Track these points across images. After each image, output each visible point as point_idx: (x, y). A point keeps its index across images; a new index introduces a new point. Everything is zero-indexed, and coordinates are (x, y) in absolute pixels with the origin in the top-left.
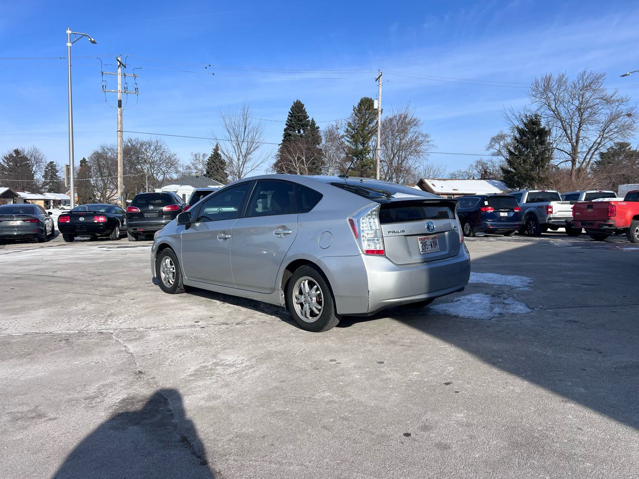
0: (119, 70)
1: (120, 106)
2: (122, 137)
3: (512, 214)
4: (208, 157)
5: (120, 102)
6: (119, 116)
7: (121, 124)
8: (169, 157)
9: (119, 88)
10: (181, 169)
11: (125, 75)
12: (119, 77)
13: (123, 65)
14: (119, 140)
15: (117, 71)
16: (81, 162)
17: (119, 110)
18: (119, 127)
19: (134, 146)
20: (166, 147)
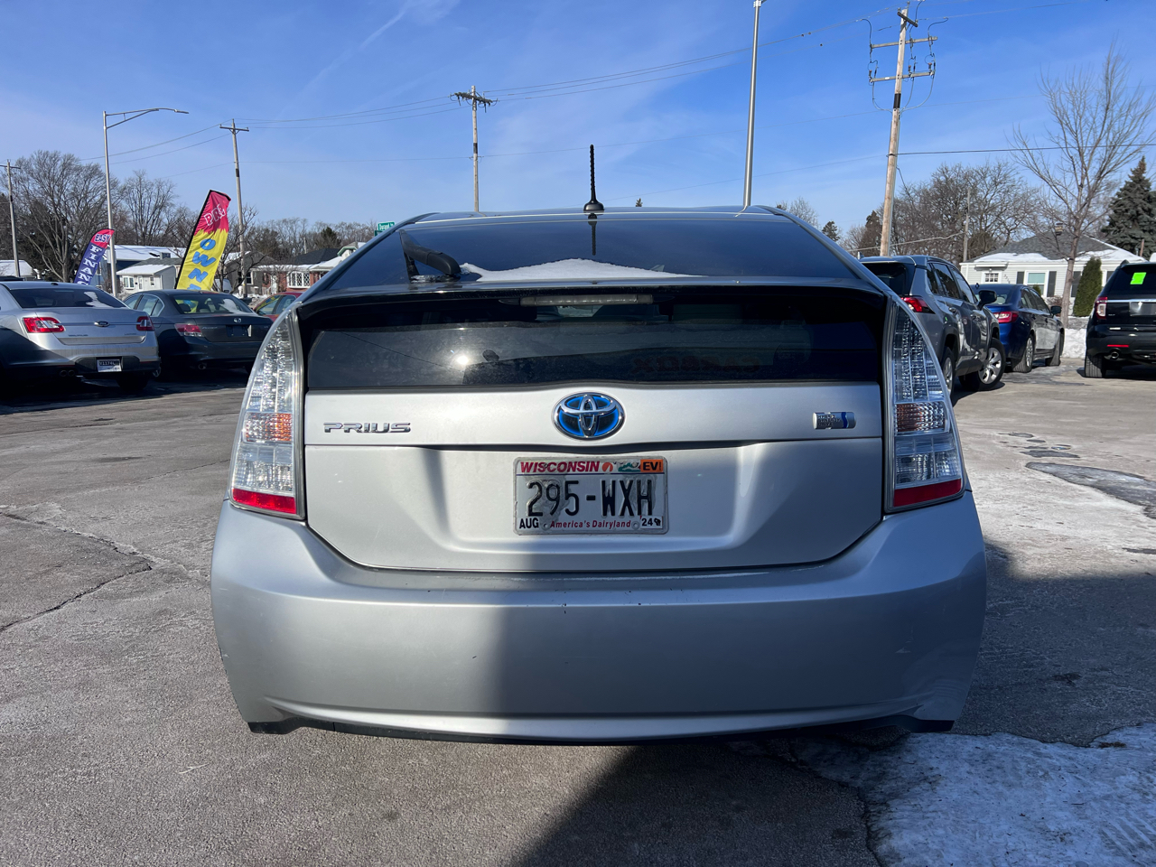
0: (902, 35)
1: (897, 105)
2: (894, 165)
4: (1117, 190)
5: (898, 97)
6: (894, 126)
7: (895, 140)
8: (1023, 195)
9: (899, 69)
10: (1042, 220)
11: (911, 42)
12: (901, 48)
13: (911, 22)
14: (889, 172)
15: (899, 37)
16: (869, 219)
17: (894, 113)
18: (891, 147)
20: (1017, 177)
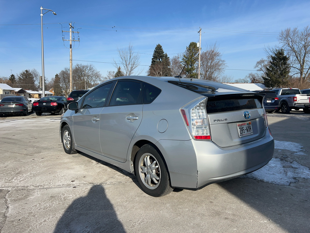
0: (71, 30)
1: (71, 47)
2: (72, 63)
3: (273, 101)
4: (115, 73)
5: (71, 45)
6: (71, 53)
7: (71, 56)
8: (97, 73)
9: (71, 38)
10: (102, 79)
11: (73, 32)
12: (71, 33)
13: (72, 27)
14: (70, 64)
15: (70, 30)
16: (56, 76)
17: (70, 49)
18: (70, 58)
19: (80, 68)
20: (95, 68)
